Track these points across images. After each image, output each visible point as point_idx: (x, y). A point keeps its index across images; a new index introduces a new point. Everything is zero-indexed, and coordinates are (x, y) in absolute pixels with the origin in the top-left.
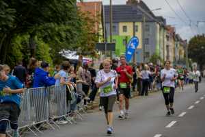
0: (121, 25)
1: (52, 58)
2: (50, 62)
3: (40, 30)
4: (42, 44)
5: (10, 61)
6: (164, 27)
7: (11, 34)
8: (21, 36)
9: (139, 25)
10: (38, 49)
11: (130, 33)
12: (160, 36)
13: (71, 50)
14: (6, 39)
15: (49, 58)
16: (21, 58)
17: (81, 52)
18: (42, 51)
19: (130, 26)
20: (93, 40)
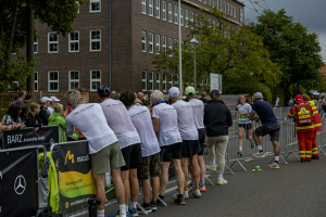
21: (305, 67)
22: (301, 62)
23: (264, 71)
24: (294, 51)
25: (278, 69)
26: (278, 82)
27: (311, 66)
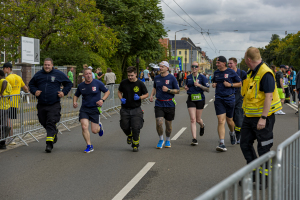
0: (178, 51)
6: (201, 52)
7: (127, 55)
9: (188, 51)
11: (183, 55)
12: (199, 57)
19: (183, 51)
21: (146, 35)
22: (142, 29)
23: (96, 35)
24: (135, 16)
25: (114, 35)
26: (114, 51)
27: (152, 35)
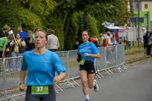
1: (98, 28)
2: (97, 30)
3: (93, 9)
4: (92, 18)
5: (70, 30)
8: (78, 12)
10: (89, 22)
13: (111, 22)
14: (68, 15)
15: (96, 28)
16: (77, 28)
17: (118, 24)
18: (91, 23)
20: (127, 15)
